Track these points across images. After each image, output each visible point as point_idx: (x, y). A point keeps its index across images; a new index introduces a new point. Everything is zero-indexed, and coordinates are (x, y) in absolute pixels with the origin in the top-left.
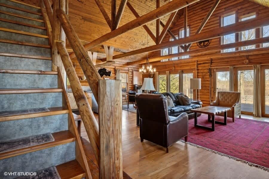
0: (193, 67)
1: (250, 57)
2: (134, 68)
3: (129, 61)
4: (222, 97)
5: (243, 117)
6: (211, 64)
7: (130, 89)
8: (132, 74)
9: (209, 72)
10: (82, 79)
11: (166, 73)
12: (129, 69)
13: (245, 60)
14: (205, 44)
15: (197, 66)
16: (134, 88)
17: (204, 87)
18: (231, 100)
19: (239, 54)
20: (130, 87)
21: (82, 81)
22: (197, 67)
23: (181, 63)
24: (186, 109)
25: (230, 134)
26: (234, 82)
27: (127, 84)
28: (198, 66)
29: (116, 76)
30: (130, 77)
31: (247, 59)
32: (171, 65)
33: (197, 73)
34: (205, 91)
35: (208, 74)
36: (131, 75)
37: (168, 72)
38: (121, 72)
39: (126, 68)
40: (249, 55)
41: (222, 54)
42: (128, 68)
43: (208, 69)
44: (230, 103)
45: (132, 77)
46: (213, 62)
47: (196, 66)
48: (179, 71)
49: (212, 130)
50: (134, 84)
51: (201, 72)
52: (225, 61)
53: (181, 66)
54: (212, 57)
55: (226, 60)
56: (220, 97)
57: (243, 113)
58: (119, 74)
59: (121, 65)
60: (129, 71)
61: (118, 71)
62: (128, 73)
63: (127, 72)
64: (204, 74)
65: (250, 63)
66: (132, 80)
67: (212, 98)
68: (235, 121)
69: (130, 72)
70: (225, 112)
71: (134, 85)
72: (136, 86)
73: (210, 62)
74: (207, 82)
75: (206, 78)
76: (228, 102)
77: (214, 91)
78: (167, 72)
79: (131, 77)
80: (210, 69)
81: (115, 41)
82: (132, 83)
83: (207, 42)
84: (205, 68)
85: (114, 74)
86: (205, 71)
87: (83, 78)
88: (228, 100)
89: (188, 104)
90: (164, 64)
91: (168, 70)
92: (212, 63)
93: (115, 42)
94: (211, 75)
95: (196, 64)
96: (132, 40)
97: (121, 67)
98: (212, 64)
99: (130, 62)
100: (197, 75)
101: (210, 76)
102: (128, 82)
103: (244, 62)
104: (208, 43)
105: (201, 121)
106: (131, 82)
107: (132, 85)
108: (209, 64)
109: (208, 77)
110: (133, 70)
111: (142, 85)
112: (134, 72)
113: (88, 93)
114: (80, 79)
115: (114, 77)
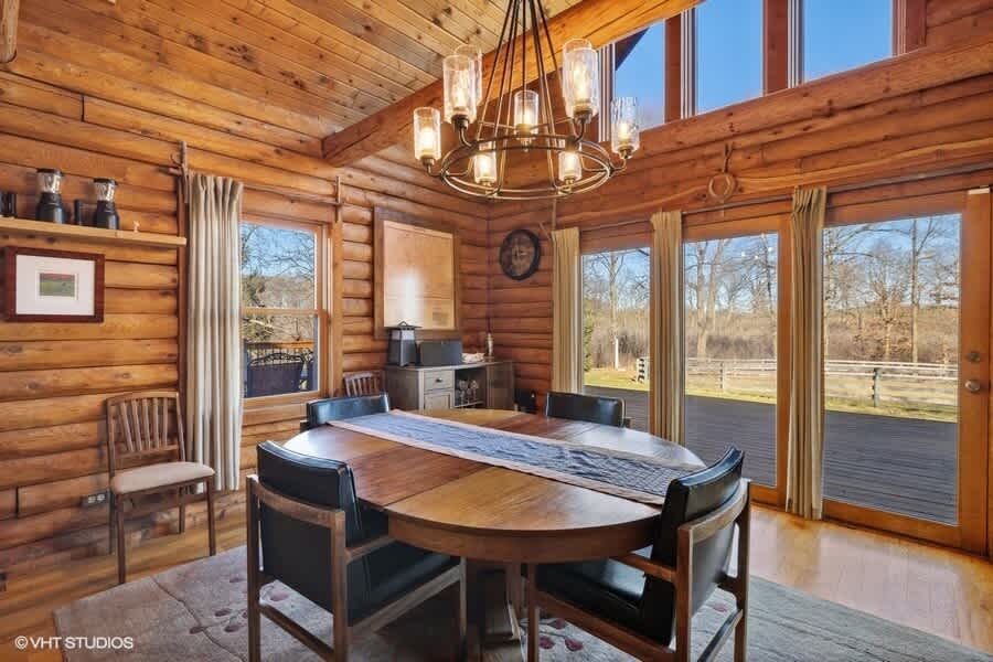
2: (385, 194)
7: (348, 362)
8: (371, 242)
11: (650, 230)
12: (342, 191)
16: (388, 350)
20: (355, 343)
27: (327, 320)
29: (179, 240)
30: (348, 267)
36: (366, 251)
39: (312, 184)
42: (333, 182)
45: (372, 262)
50: (390, 320)
58: (222, 221)
59: (253, 150)
60: (336, 208)
61: (206, 193)
62: (329, 224)
63: (326, 215)
66: (365, 289)
69: (354, 221)
71: (390, 330)
72: (408, 336)
79: (364, 269)
82: (371, 315)
85: (164, 227)
97: (252, 161)
102: (329, 306)
106: (359, 307)
107: (371, 333)
110: (377, 210)
111: (450, 325)
112: (386, 223)
115: (167, 257)
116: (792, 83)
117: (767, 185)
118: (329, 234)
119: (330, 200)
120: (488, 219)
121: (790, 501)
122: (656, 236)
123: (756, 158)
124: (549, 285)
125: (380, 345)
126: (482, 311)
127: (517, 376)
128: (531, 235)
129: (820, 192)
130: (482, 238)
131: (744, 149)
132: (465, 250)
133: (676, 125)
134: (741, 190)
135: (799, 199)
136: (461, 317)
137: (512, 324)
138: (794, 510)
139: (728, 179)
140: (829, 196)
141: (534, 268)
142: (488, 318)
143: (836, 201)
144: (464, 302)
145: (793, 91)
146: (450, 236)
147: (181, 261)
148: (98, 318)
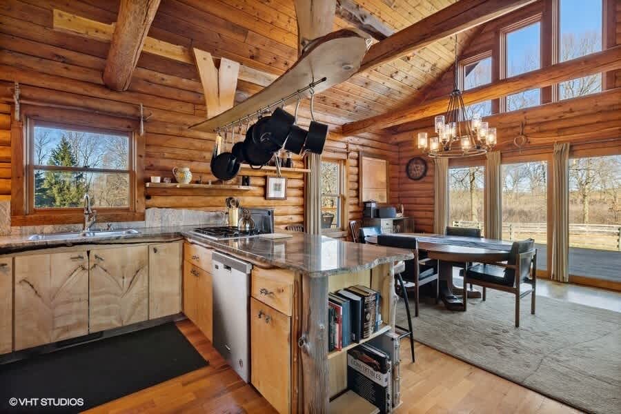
2: (362, 145)
3: (348, 121)
7: (351, 216)
8: (358, 166)
10: (174, 180)
11: (485, 159)
12: (350, 147)
20: (352, 208)
21: (175, 188)
27: (344, 199)
29: (309, 171)
30: (351, 177)
36: (356, 169)
38: (326, 159)
39: (340, 144)
42: (346, 143)
45: (358, 174)
50: (364, 200)
58: (317, 163)
60: (348, 153)
62: (345, 161)
63: (344, 156)
66: (356, 186)
69: (353, 158)
71: (365, 203)
72: (373, 205)
79: (356, 178)
82: (358, 196)
85: (301, 165)
87: (178, 175)
99: (351, 124)
102: (345, 193)
106: (354, 193)
107: (358, 204)
110: (360, 153)
111: (385, 201)
112: (364, 158)
113: (192, 243)
114: (165, 179)
115: (301, 176)
116: (554, 100)
117: (541, 140)
118: (345, 164)
119: (346, 150)
120: (399, 152)
121: (553, 275)
122: (488, 161)
123: (537, 128)
124: (432, 183)
125: (360, 209)
126: (396, 194)
127: (416, 224)
128: (422, 160)
129: (566, 145)
130: (397, 162)
131: (531, 124)
132: (391, 166)
133: (497, 116)
134: (529, 142)
135: (557, 148)
136: (389, 197)
137: (412, 200)
138: (555, 278)
139: (523, 138)
140: (571, 147)
141: (424, 174)
142: (399, 197)
143: (574, 148)
144: (391, 190)
145: (554, 104)
146: (385, 161)
147: (305, 178)
148: (285, 198)
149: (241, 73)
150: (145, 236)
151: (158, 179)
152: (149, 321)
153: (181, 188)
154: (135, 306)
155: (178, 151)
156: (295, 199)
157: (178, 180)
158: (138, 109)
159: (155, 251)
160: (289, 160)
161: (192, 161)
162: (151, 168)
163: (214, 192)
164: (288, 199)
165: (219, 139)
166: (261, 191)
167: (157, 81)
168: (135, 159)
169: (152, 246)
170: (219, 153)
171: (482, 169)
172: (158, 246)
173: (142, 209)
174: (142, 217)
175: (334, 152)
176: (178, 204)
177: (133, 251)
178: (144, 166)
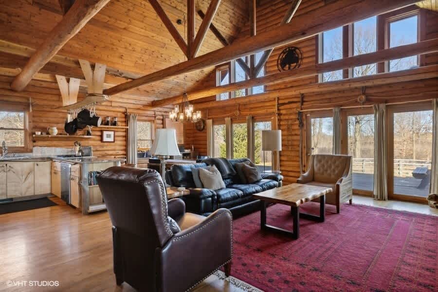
0: (272, 110)
1: (369, 91)
2: (166, 112)
3: (156, 99)
4: (318, 165)
5: (356, 201)
6: (302, 105)
8: (163, 124)
9: (298, 119)
10: (48, 133)
11: (224, 121)
12: (156, 113)
13: (358, 95)
14: (292, 68)
15: (278, 107)
17: (290, 147)
18: (334, 171)
19: (350, 85)
21: (48, 137)
22: (278, 110)
23: (250, 103)
24: (248, 192)
25: (328, 245)
26: (341, 138)
28: (280, 108)
29: (128, 127)
31: (364, 94)
32: (234, 106)
33: (278, 120)
34: (293, 154)
35: (297, 122)
36: (161, 126)
37: (228, 119)
38: (139, 120)
39: (150, 112)
40: (366, 87)
41: (321, 84)
42: (154, 111)
43: (296, 113)
44: (333, 176)
46: (305, 100)
47: (276, 107)
48: (247, 117)
49: (294, 236)
51: (286, 119)
52: (326, 99)
53: (252, 108)
54: (303, 91)
55: (328, 96)
56: (316, 165)
57: (356, 193)
58: (134, 123)
59: (138, 106)
60: (155, 117)
61: (131, 117)
62: (154, 121)
63: (153, 119)
64: (290, 122)
65: (368, 101)
67: (305, 166)
68: (342, 210)
69: (159, 119)
70: (322, 197)
73: (299, 99)
74: (295, 138)
75: (293, 130)
76: (330, 175)
77: (307, 154)
78: (226, 119)
80: (300, 114)
81: (122, 58)
83: (295, 64)
84: (291, 111)
85: (124, 124)
86: (293, 117)
87: (50, 131)
88: (329, 172)
89: (255, 180)
90: (221, 104)
91: (228, 117)
92: (303, 102)
93: (121, 60)
94: (301, 125)
95: (276, 104)
96: (157, 57)
97: (139, 109)
98: (304, 104)
99: (158, 101)
100: (278, 125)
101: (299, 126)
103: (359, 101)
104: (296, 66)
105: (278, 215)
108: (299, 104)
109: (296, 127)
110: (164, 116)
111: (183, 143)
112: (166, 119)
113: (55, 161)
114: (43, 133)
115: (124, 130)
116: (249, 94)
118: (153, 123)
119: (154, 115)
124: (206, 133)
126: (191, 139)
134: (241, 114)
136: (185, 141)
137: (198, 143)
139: (238, 111)
140: (253, 117)
141: (204, 128)
142: (192, 141)
147: (127, 131)
148: (114, 142)
149: (81, 83)
150: (33, 159)
151: (39, 133)
152: (34, 196)
153: (51, 137)
154: (28, 188)
155: (50, 119)
156: (120, 142)
157: (50, 133)
158: (28, 100)
159: (37, 165)
160: (115, 122)
161: (58, 123)
162: (36, 128)
163: (71, 139)
164: (116, 142)
165: (69, 116)
166: (99, 138)
167: (39, 85)
168: (27, 124)
169: (36, 163)
170: (69, 122)
171: (222, 126)
172: (39, 163)
173: (31, 147)
174: (31, 151)
175: (146, 116)
176: (50, 145)
177: (27, 165)
178: (32, 126)
